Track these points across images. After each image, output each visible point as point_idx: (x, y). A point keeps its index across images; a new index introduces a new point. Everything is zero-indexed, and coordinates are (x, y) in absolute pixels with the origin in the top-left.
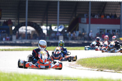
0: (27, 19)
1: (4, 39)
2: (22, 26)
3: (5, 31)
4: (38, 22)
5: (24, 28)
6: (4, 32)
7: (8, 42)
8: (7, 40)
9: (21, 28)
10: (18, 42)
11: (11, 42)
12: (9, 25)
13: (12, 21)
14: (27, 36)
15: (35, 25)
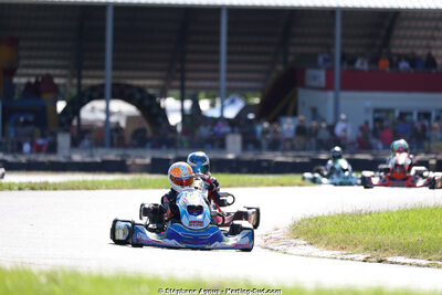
0: (109, 72)
1: (27, 147)
2: (91, 99)
3: (31, 118)
4: (149, 83)
5: (99, 105)
6: (26, 123)
7: (42, 158)
8: (37, 149)
9: (88, 107)
10: (77, 157)
11: (53, 158)
12: (46, 97)
13: (57, 81)
14: (111, 135)
15: (138, 96)
